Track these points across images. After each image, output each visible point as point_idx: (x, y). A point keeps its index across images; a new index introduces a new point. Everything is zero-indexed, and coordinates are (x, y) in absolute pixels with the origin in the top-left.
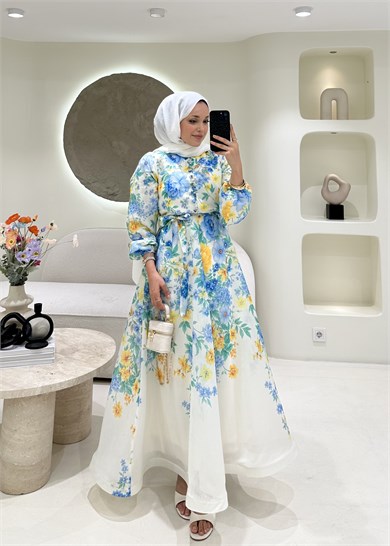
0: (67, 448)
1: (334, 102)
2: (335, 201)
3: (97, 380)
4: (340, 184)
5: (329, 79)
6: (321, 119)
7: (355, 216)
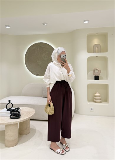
0: (24, 136)
1: (97, 48)
2: (97, 75)
3: (31, 120)
4: (98, 70)
5: (96, 42)
6: (93, 52)
7: (102, 79)
